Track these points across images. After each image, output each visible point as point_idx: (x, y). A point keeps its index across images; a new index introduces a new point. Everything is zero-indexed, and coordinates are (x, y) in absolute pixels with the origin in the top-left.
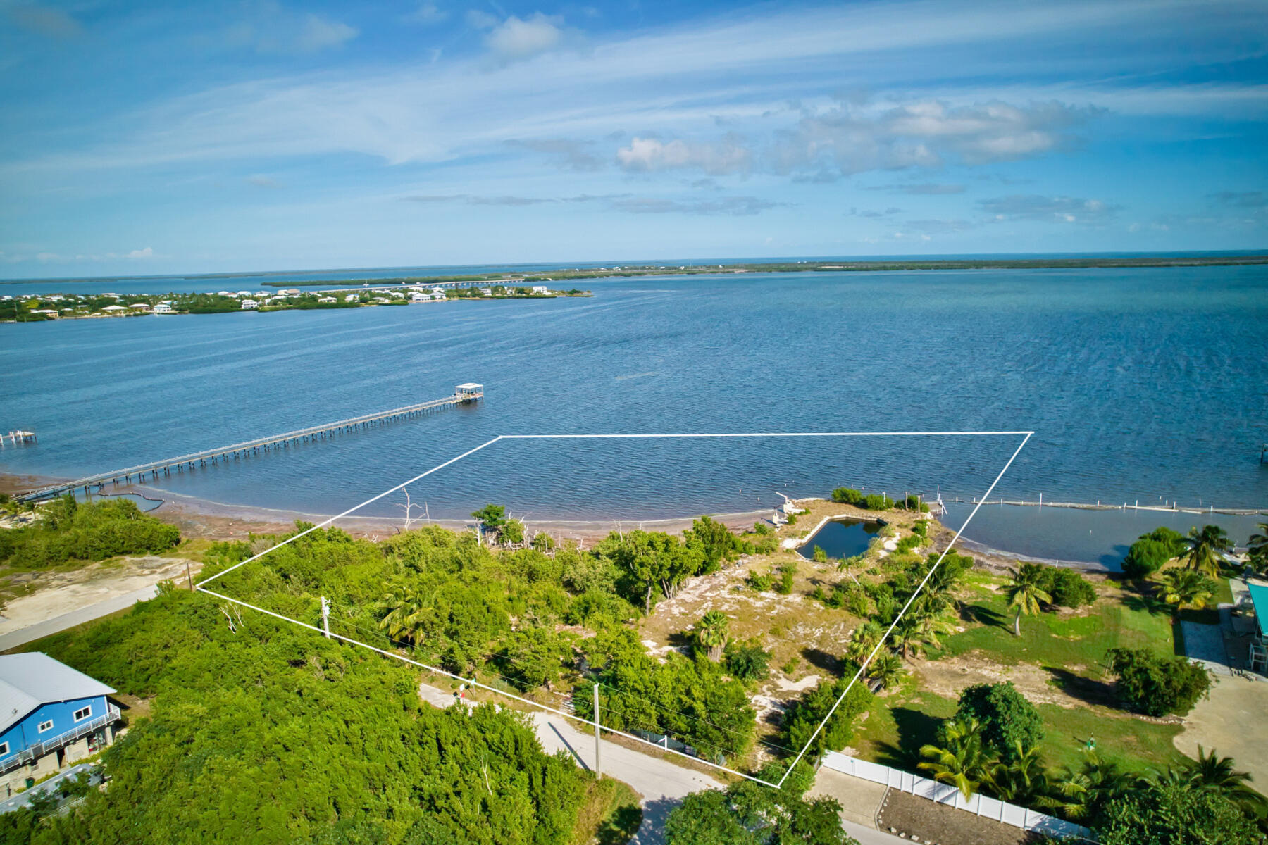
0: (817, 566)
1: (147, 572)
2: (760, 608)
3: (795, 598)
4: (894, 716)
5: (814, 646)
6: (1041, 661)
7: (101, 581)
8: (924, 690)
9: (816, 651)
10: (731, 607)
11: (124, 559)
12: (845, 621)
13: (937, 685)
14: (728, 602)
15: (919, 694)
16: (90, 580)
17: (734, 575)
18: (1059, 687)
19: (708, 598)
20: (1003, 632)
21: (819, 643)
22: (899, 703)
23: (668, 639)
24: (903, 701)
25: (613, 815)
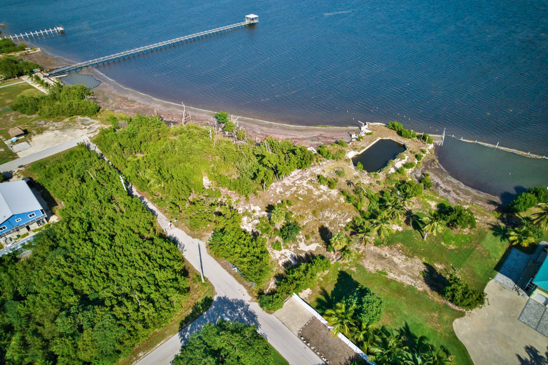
0: (356, 173)
1: (83, 127)
2: (316, 195)
3: (334, 192)
4: (339, 276)
5: (327, 225)
6: (425, 259)
7: (67, 130)
8: (361, 263)
9: (326, 228)
10: (303, 192)
11: (77, 117)
12: (349, 212)
13: (368, 262)
14: (304, 189)
15: (357, 265)
16: (62, 129)
17: (315, 171)
18: (424, 276)
19: (296, 185)
20: (420, 235)
21: (330, 224)
22: (345, 269)
23: (267, 208)
24: (348, 268)
25: (202, 300)
